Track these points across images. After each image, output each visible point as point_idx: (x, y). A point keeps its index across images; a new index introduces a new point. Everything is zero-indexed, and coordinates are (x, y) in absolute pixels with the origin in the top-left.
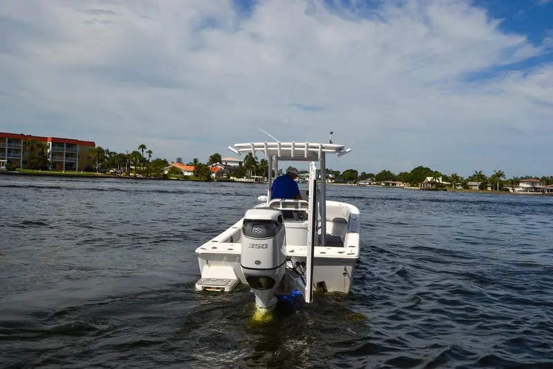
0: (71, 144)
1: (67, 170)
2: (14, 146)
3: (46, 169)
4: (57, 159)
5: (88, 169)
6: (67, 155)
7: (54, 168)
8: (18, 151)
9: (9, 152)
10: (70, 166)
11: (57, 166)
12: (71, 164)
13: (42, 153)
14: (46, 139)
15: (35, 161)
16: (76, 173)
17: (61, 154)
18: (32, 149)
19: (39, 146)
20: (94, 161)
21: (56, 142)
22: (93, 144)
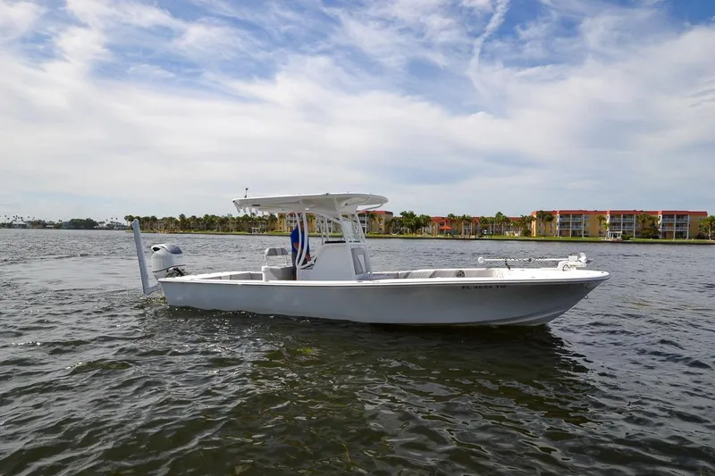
0: (681, 215)
1: (677, 238)
2: (628, 220)
3: (657, 238)
4: (667, 229)
5: (699, 237)
6: (677, 225)
7: (665, 237)
8: (631, 224)
9: (624, 225)
10: (680, 235)
11: (667, 235)
12: (681, 233)
13: (653, 224)
14: (656, 213)
15: (647, 231)
16: (685, 241)
17: (671, 225)
18: (644, 221)
19: (650, 219)
20: (706, 230)
21: (667, 215)
22: (705, 213)
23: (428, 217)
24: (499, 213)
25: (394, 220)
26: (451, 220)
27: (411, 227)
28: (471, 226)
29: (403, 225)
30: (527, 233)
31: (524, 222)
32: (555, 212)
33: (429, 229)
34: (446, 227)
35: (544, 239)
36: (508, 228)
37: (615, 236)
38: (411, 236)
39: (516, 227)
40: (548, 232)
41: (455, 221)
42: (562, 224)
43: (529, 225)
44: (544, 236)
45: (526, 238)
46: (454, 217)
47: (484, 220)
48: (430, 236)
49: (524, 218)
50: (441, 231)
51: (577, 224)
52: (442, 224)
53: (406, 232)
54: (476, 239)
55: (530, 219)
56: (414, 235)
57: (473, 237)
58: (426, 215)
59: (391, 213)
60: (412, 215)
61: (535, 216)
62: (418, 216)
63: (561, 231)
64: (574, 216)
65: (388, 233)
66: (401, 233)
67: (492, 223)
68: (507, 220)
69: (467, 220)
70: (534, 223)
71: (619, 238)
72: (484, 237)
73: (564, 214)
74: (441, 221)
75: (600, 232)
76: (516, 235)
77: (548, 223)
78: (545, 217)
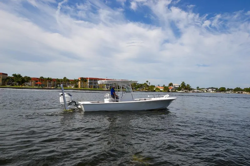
23: (29, 78)
24: (65, 77)
25: (9, 78)
26: (42, 79)
27: (18, 82)
28: (52, 83)
29: (14, 81)
30: (77, 86)
31: (76, 81)
32: (87, 78)
33: (29, 83)
34: (39, 83)
35: (83, 89)
36: (69, 84)
37: (108, 88)
38: (19, 87)
39: (72, 84)
40: (85, 86)
41: (44, 80)
42: (90, 83)
43: (77, 83)
44: (83, 88)
45: (76, 88)
46: (43, 78)
47: (58, 81)
48: (30, 87)
49: (75, 80)
50: (36, 85)
51: (95, 83)
52: (37, 81)
53: (16, 85)
54: (54, 89)
55: (78, 81)
56: (20, 86)
57: (53, 88)
58: (28, 76)
59: (7, 75)
60: (20, 76)
61: (80, 80)
62: (23, 76)
63: (89, 86)
64: (94, 80)
65: (5, 85)
66: (13, 85)
67: (62, 81)
68: (68, 81)
69: (50, 80)
70: (79, 82)
71: (109, 89)
72: (58, 88)
73: (91, 79)
74: (36, 80)
75: (103, 87)
76: (72, 87)
77: (85, 83)
78: (84, 80)
